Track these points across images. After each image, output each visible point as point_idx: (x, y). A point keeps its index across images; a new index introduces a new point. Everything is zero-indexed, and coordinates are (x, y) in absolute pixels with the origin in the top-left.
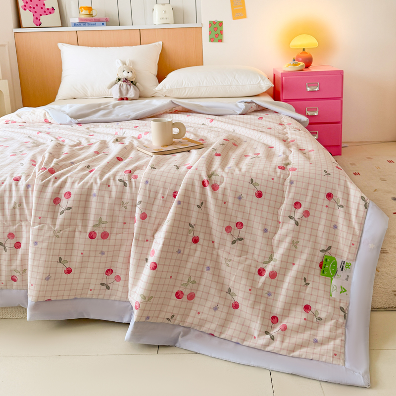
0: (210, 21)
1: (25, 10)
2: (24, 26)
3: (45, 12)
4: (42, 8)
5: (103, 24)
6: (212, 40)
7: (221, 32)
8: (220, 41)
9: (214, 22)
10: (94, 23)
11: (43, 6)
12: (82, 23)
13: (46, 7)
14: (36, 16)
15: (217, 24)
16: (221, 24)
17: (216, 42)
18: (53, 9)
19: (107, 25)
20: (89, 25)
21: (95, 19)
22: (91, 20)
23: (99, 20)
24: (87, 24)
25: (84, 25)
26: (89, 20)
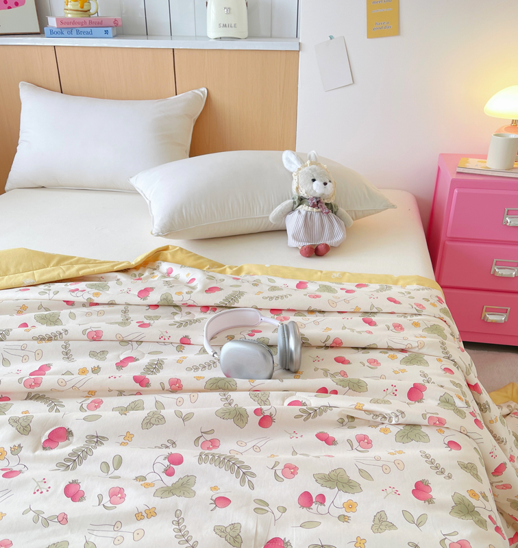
5: (106, 32)
10: (89, 30)
12: (67, 28)
19: (114, 37)
20: (80, 35)
21: (91, 22)
22: (83, 24)
23: (99, 24)
24: (74, 31)
25: (70, 34)
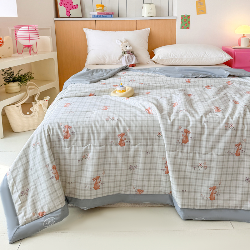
0: (182, 15)
1: (61, 5)
2: (60, 17)
3: (73, 7)
4: (71, 5)
5: (112, 16)
6: (182, 27)
7: (189, 22)
8: (188, 28)
9: (184, 15)
10: (106, 15)
11: (71, 4)
12: (99, 15)
13: (74, 4)
14: (67, 10)
15: (187, 17)
16: (189, 17)
17: (185, 29)
18: (77, 5)
20: (103, 17)
21: (106, 13)
23: (109, 14)
24: (101, 16)
26: (103, 13)
